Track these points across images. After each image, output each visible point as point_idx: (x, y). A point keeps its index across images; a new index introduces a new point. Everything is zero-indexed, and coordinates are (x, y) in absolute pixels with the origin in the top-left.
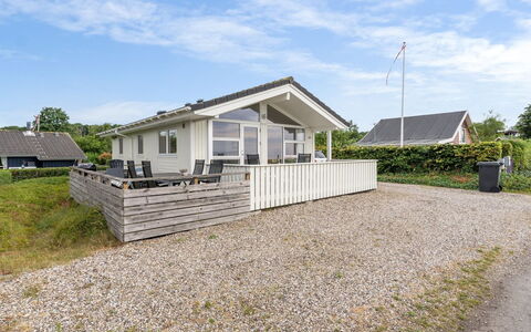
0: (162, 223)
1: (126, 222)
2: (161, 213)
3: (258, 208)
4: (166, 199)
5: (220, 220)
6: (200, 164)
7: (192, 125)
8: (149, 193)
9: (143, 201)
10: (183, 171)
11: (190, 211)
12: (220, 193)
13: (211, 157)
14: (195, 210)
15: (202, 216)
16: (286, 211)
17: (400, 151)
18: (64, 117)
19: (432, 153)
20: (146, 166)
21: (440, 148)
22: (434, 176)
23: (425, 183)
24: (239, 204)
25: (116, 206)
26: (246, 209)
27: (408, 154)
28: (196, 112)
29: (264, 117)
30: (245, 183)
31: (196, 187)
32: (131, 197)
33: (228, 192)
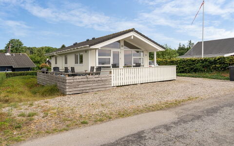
0: (79, 89)
1: (67, 88)
2: (78, 85)
3: (115, 85)
4: (80, 80)
5: (100, 89)
6: (92, 68)
7: (90, 52)
8: (74, 78)
9: (72, 81)
10: (86, 71)
11: (88, 85)
12: (99, 79)
13: (98, 65)
14: (90, 85)
15: (93, 87)
16: (127, 87)
17: (199, 61)
18: (21, 44)
19: (215, 61)
20: (73, 69)
21: (219, 59)
22: (215, 74)
23: (207, 77)
24: (107, 83)
25: (64, 82)
26: (110, 86)
27: (203, 62)
28: (91, 47)
29: (122, 46)
30: (109, 75)
31: (91, 76)
32: (69, 79)
33: (103, 79)
